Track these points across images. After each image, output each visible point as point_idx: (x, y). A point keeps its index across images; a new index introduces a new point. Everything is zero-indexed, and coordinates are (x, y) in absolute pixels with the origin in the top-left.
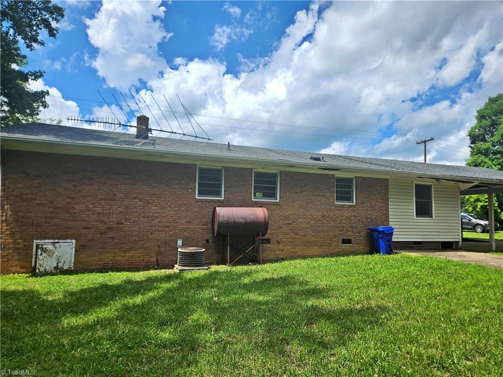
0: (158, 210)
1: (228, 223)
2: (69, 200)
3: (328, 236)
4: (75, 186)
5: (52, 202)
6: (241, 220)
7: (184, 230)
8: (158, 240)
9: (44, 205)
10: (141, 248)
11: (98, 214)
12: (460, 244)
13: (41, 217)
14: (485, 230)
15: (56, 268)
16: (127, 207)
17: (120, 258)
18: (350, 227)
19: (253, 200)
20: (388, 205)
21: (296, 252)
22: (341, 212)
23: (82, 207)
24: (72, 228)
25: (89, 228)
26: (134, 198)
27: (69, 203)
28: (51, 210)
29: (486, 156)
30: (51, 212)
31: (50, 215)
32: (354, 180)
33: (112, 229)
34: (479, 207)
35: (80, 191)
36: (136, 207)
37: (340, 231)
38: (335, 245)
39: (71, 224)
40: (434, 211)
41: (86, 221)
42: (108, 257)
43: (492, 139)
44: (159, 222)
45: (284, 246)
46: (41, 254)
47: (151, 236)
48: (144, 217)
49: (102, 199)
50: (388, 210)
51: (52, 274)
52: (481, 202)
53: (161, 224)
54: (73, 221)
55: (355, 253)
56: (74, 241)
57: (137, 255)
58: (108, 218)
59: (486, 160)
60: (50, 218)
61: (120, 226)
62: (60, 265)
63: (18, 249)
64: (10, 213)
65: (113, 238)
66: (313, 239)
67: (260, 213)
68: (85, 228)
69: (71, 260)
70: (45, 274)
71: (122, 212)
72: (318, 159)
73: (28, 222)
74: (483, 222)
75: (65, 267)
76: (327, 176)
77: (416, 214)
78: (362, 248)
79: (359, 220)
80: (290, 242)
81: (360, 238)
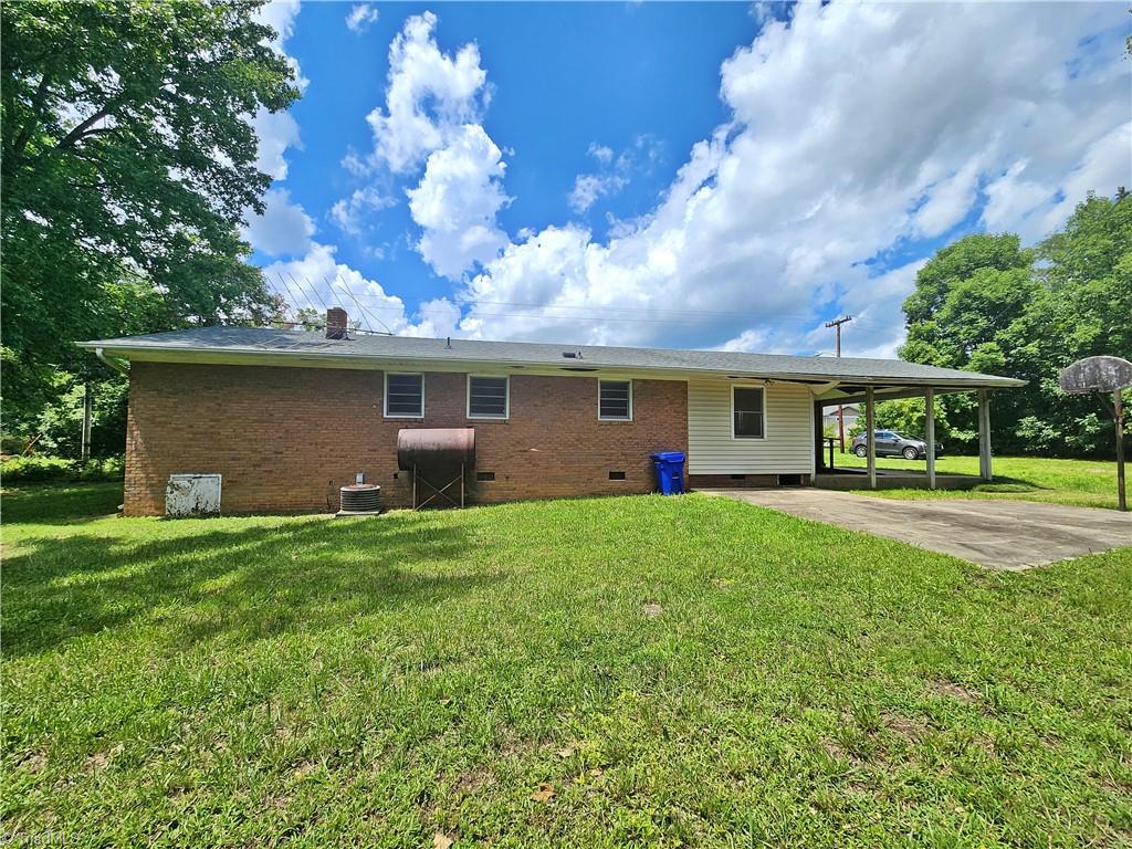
0: (331, 435)
1: (413, 450)
2: (212, 423)
3: (587, 467)
4: (219, 405)
5: (191, 427)
6: (431, 447)
7: (366, 461)
8: (330, 475)
9: (181, 430)
10: (307, 485)
11: (250, 440)
12: (813, 477)
13: (178, 446)
14: (919, 456)
15: (195, 510)
16: (287, 431)
17: (282, 498)
18: (623, 455)
19: (468, 417)
20: (686, 420)
21: (535, 491)
22: (609, 432)
23: (229, 432)
24: (216, 459)
25: (239, 459)
26: (297, 419)
27: (212, 427)
28: (190, 436)
29: (930, 342)
30: (190, 439)
31: (189, 443)
32: (631, 384)
33: (270, 459)
34: (915, 419)
35: (225, 411)
36: (299, 431)
37: (607, 460)
38: (599, 482)
39: (215, 454)
40: (765, 428)
41: (234, 450)
42: (263, 497)
43: (938, 315)
44: (331, 450)
45: (516, 483)
46: (172, 492)
47: (320, 470)
48: (311, 444)
49: (255, 421)
50: (686, 428)
51: (188, 516)
52: (919, 411)
53: (334, 454)
54: (217, 450)
55: (628, 493)
56: (220, 476)
57: (301, 493)
58: (263, 447)
59: (929, 347)
60: (190, 446)
61: (280, 456)
62: (201, 506)
63: (151, 485)
64: (140, 440)
65: (271, 471)
66: (562, 473)
67: (463, 436)
68: (233, 459)
69: (217, 501)
70: (180, 516)
71: (281, 438)
72: (573, 356)
73: (163, 452)
74: (916, 444)
75: (209, 509)
76: (585, 379)
77: (736, 434)
78: (641, 485)
79: (638, 444)
80: (526, 477)
81: (639, 470)
